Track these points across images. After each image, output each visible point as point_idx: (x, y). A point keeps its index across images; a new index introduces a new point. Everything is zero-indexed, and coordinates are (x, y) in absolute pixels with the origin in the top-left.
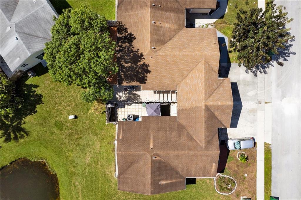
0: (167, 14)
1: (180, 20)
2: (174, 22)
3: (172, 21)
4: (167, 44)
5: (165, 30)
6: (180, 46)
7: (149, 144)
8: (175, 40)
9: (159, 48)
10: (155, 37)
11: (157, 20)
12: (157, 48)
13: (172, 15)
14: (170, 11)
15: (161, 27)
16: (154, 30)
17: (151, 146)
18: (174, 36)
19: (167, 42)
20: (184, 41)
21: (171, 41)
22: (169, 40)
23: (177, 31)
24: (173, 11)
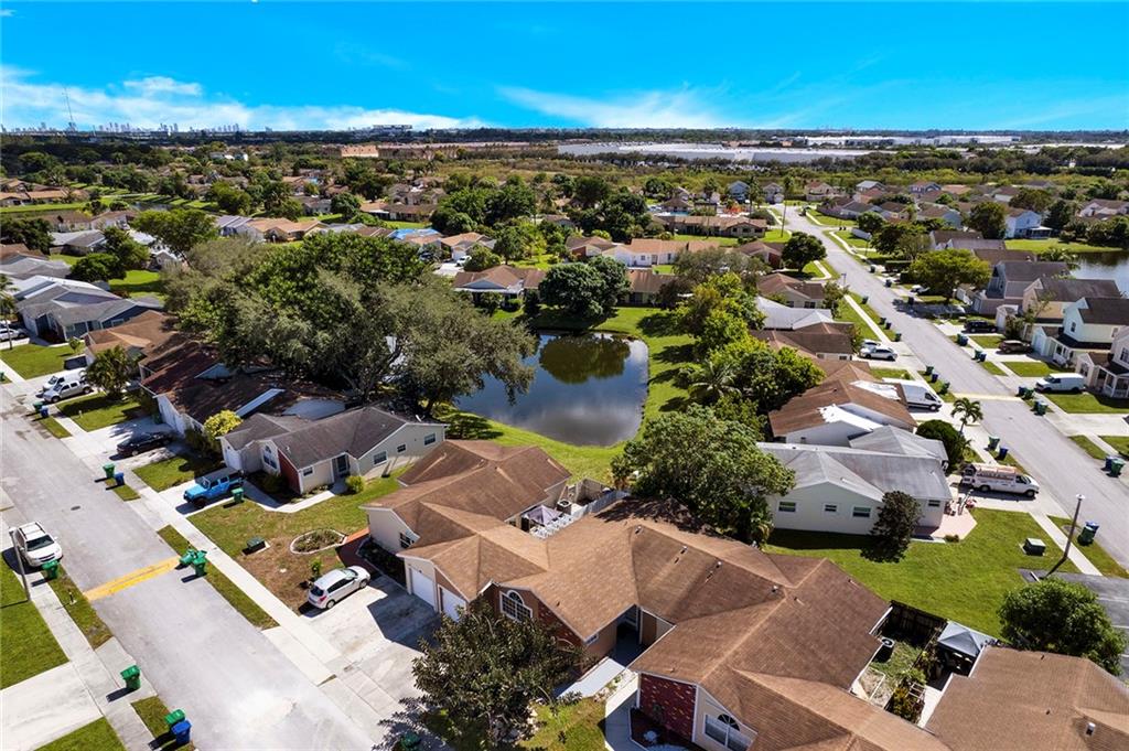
0: (687, 583)
1: (658, 602)
2: (663, 588)
3: (668, 585)
4: (630, 553)
5: (658, 564)
6: (609, 563)
7: (506, 471)
8: (627, 570)
9: (632, 540)
10: (657, 542)
11: (685, 559)
12: (634, 536)
13: (680, 592)
14: (690, 592)
15: (668, 560)
16: (672, 546)
17: (499, 470)
18: (636, 574)
19: (633, 556)
20: (611, 575)
21: (630, 564)
22: (634, 563)
23: (640, 583)
24: (687, 597)
